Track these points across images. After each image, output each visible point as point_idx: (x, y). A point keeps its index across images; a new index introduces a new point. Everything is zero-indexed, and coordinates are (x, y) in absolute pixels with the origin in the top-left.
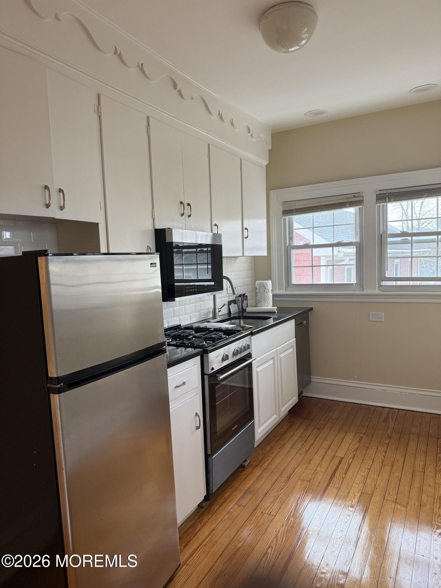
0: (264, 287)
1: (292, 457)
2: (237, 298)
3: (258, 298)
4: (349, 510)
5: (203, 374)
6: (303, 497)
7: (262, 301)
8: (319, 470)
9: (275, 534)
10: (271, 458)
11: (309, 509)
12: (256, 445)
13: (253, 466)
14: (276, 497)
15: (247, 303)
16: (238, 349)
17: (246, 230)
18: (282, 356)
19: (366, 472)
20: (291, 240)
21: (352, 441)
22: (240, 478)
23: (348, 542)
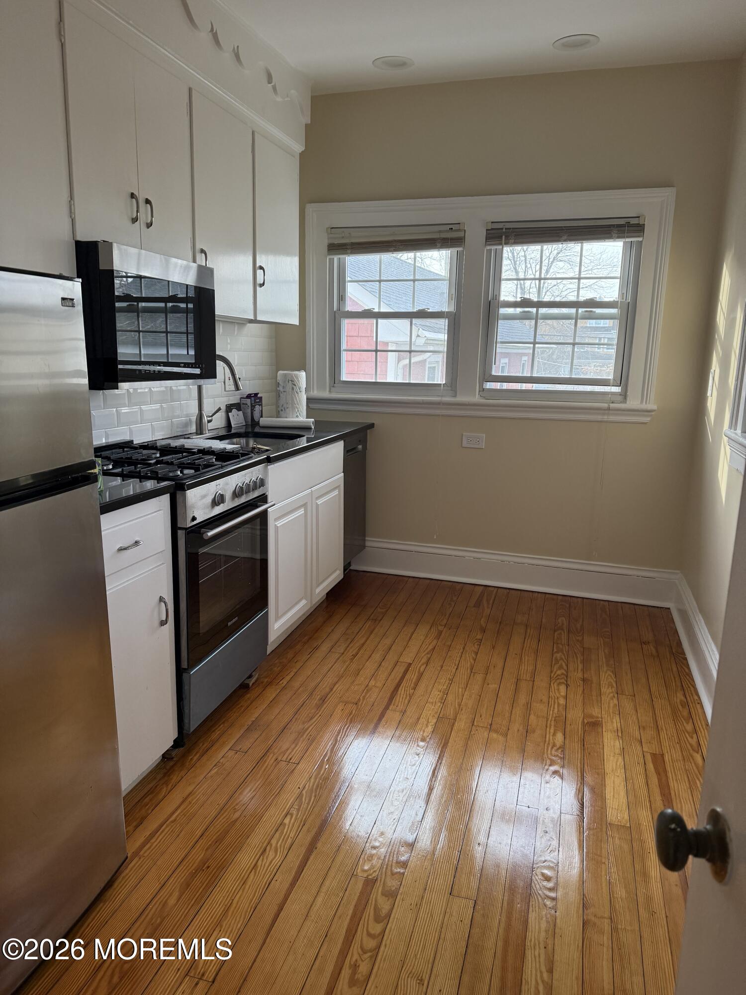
0: (293, 383)
1: (330, 666)
2: (244, 401)
3: (282, 401)
4: (418, 745)
5: (175, 528)
6: (345, 729)
7: (287, 408)
8: (373, 684)
9: (297, 792)
10: (295, 670)
11: (354, 748)
12: (269, 649)
13: (264, 684)
14: (301, 733)
15: (262, 411)
16: (243, 485)
17: (262, 270)
18: (320, 502)
19: (447, 684)
20: (342, 300)
21: (427, 637)
22: (240, 705)
23: (416, 796)
